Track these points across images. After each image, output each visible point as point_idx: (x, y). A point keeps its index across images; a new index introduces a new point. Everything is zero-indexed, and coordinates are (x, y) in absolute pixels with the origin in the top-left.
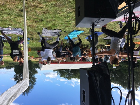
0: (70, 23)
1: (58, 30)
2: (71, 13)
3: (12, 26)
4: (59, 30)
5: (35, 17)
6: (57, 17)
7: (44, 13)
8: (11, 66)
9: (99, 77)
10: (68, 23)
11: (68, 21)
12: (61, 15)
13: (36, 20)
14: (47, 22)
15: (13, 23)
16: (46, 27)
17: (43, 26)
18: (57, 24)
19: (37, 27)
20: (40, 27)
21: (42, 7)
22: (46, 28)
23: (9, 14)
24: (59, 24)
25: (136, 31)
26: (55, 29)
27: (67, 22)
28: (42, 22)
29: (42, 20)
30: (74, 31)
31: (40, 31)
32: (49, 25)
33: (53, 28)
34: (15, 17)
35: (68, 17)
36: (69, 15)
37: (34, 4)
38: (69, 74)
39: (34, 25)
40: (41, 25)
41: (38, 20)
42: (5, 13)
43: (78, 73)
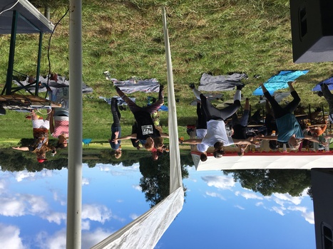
0: (270, 53)
1: (238, 75)
2: (274, 28)
3: (137, 75)
4: (241, 73)
5: (187, 50)
6: (237, 44)
7: (207, 38)
8: (133, 158)
10: (265, 54)
11: (264, 49)
12: (247, 37)
13: (187, 57)
14: (214, 57)
15: (140, 70)
16: (208, 70)
17: (203, 69)
18: (236, 61)
19: (189, 72)
20: (195, 73)
21: (204, 26)
22: (210, 73)
23: (132, 51)
24: (241, 60)
26: (231, 74)
27: (263, 51)
28: (202, 60)
29: (200, 56)
30: (279, 72)
31: (196, 80)
32: (217, 65)
33: (226, 72)
34: (145, 56)
35: (265, 40)
36: (267, 35)
37: (186, 21)
38: (264, 182)
39: (183, 68)
40: (198, 67)
41: (193, 57)
42: (125, 50)
43: (291, 181)
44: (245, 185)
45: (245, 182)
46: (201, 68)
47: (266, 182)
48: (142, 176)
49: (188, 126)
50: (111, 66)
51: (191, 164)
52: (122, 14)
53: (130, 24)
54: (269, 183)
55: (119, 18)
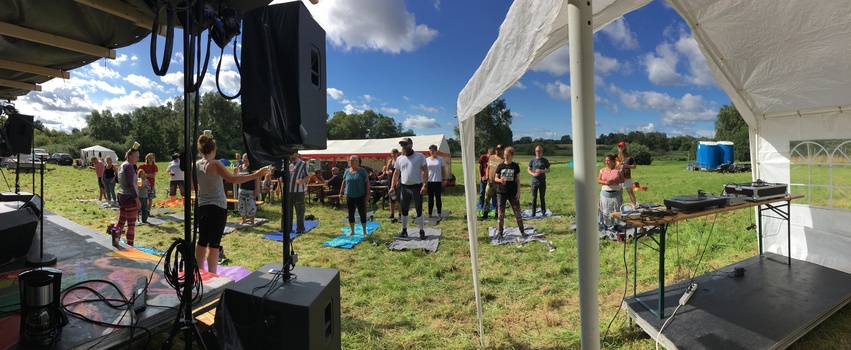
0: (362, 272)
1: (396, 247)
2: (358, 304)
3: (515, 248)
4: (393, 250)
5: (455, 283)
6: (396, 289)
7: (430, 301)
8: (520, 146)
9: (270, 124)
10: (369, 271)
11: (368, 278)
12: (387, 297)
13: (454, 274)
14: (423, 273)
15: (513, 256)
16: (429, 256)
17: (435, 257)
18: (399, 266)
19: (452, 254)
20: (445, 253)
21: (434, 317)
22: (427, 251)
23: (522, 281)
24: (393, 266)
25: (175, 250)
26: (404, 250)
27: (369, 275)
28: (437, 270)
29: (438, 275)
30: (353, 247)
31: (443, 243)
32: (420, 262)
33: (410, 253)
34: (506, 274)
35: (366, 290)
36: (364, 297)
37: (455, 325)
38: (371, 125)
39: (459, 259)
40: (442, 260)
41: (447, 275)
42: (531, 282)
43: (344, 127)
44: (390, 121)
45: (390, 123)
46: (438, 260)
47: (369, 124)
48: (510, 126)
49: (454, 185)
50: (546, 258)
51: (450, 142)
52: (535, 333)
53: (524, 320)
54: (366, 124)
55: (538, 327)
